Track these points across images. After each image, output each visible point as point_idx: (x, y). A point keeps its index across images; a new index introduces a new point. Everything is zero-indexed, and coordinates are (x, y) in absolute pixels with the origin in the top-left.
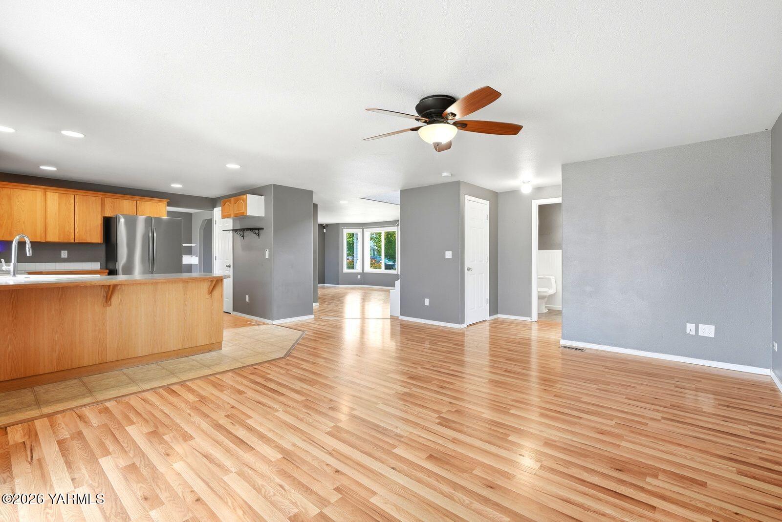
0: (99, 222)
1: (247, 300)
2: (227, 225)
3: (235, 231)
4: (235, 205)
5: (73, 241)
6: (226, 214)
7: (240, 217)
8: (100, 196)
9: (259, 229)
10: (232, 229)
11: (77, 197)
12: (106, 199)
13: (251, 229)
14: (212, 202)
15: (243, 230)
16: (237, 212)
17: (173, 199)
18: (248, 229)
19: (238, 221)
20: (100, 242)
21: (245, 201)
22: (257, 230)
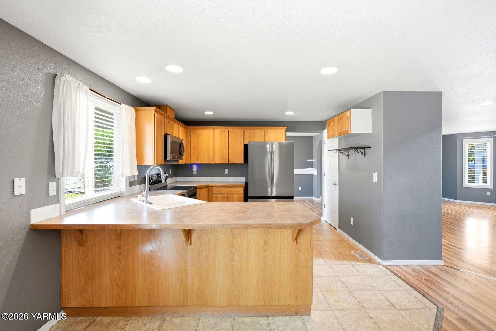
0: (242, 148)
1: (352, 223)
2: (334, 144)
3: (340, 150)
4: (339, 123)
5: (227, 163)
6: (331, 133)
7: (344, 135)
8: (242, 129)
9: (364, 148)
10: (338, 149)
11: (230, 132)
12: (246, 131)
13: (356, 148)
14: (321, 125)
15: (348, 149)
16: (341, 131)
17: (291, 126)
18: (352, 148)
19: (343, 141)
20: (242, 163)
21: (349, 118)
22: (363, 149)
